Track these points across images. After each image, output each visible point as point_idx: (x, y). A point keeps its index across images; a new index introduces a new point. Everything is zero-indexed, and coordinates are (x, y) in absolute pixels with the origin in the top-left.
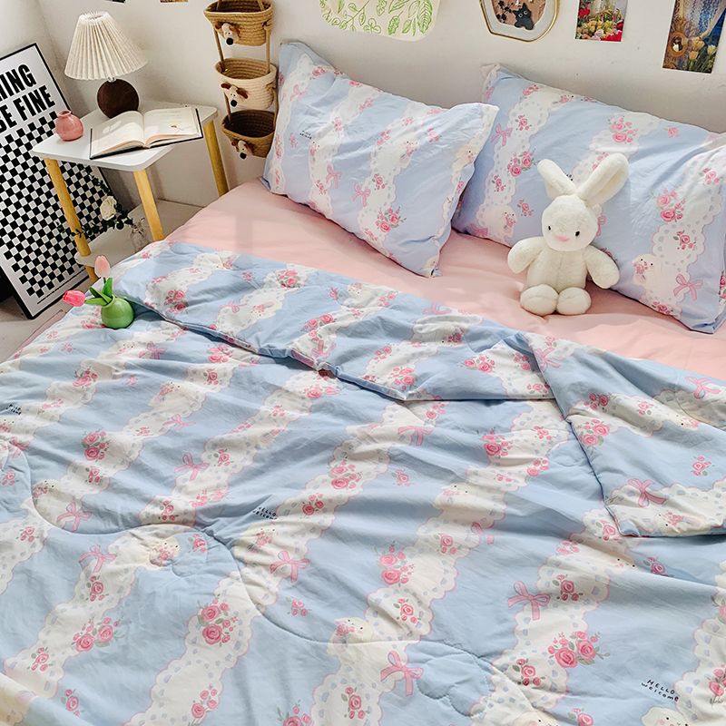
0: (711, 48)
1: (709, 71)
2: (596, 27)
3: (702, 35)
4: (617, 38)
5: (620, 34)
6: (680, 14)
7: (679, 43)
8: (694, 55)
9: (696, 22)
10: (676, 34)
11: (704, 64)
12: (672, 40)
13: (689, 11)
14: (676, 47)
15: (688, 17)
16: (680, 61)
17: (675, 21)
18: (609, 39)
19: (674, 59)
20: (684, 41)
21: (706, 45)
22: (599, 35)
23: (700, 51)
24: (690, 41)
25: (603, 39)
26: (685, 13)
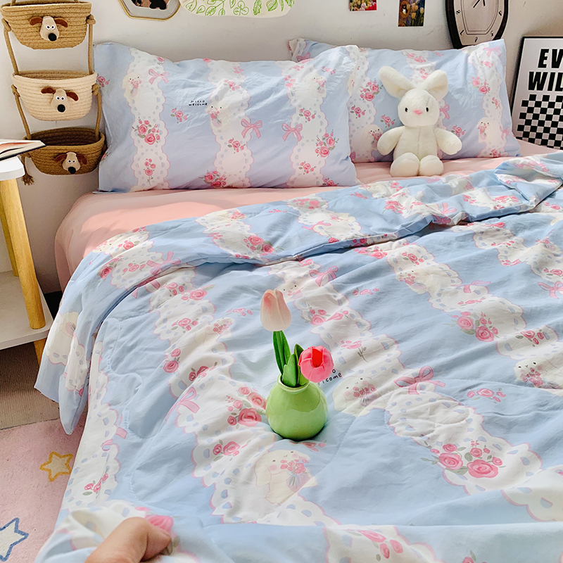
0: (422, 9)
1: (422, 25)
3: (417, 1)
4: (374, 8)
5: (375, 5)
7: (406, 8)
8: (414, 15)
10: (404, 2)
11: (418, 21)
12: (402, 7)
14: (404, 11)
16: (407, 21)
18: (370, 9)
19: (404, 19)
20: (408, 6)
21: (419, 8)
22: (364, 7)
23: (416, 12)
24: (411, 6)
25: (366, 10)
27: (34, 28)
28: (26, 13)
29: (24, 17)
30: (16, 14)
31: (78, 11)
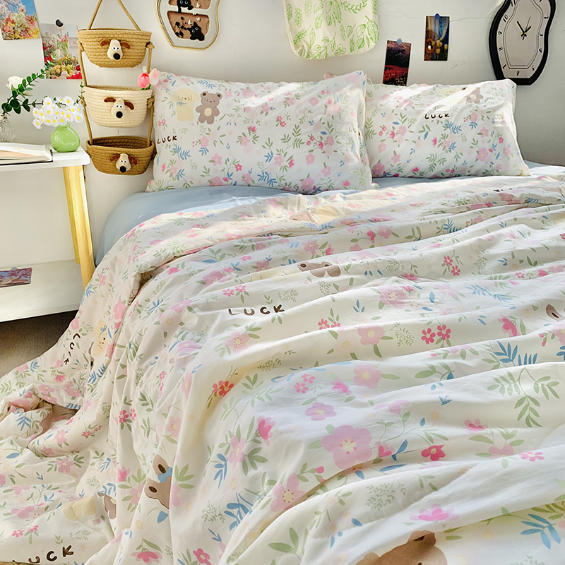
0: (446, 46)
1: (446, 59)
3: (441, 39)
6: (429, 28)
7: (431, 45)
8: (438, 51)
9: (437, 32)
10: (429, 40)
11: (442, 56)
12: (427, 44)
13: (433, 26)
14: (429, 47)
15: (433, 29)
16: (432, 55)
17: (428, 32)
19: (429, 54)
20: (433, 43)
21: (443, 45)
23: (440, 48)
24: (436, 43)
26: (431, 27)
27: (102, 49)
28: (97, 36)
29: (95, 40)
30: (89, 36)
31: (140, 37)
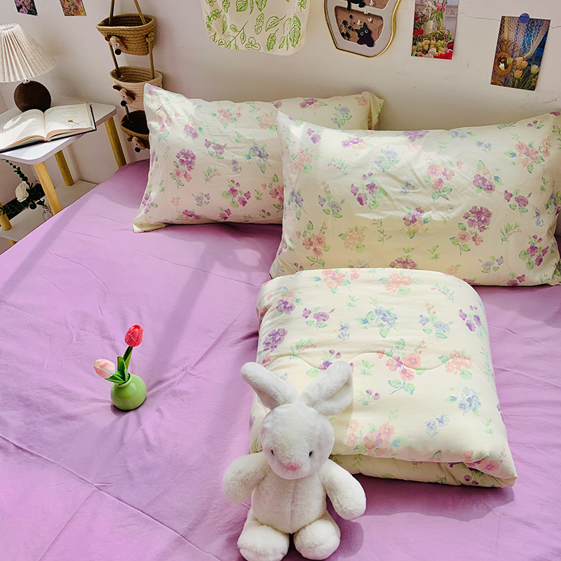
0: (534, 68)
1: (533, 88)
2: (429, 45)
3: (527, 55)
4: (448, 56)
5: (451, 53)
6: (505, 35)
7: (505, 63)
8: (518, 74)
9: (520, 43)
10: (502, 54)
11: (527, 81)
12: (498, 60)
13: (513, 33)
14: (502, 66)
15: (512, 39)
16: (506, 79)
17: (501, 43)
18: (441, 57)
19: (501, 76)
20: (510, 60)
21: (529, 65)
22: (432, 53)
23: (524, 70)
24: (514, 61)
25: (435, 57)
26: (509, 35)
28: (104, 32)
